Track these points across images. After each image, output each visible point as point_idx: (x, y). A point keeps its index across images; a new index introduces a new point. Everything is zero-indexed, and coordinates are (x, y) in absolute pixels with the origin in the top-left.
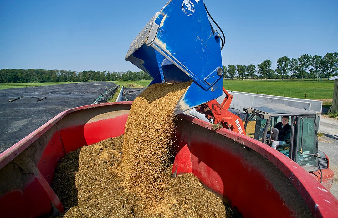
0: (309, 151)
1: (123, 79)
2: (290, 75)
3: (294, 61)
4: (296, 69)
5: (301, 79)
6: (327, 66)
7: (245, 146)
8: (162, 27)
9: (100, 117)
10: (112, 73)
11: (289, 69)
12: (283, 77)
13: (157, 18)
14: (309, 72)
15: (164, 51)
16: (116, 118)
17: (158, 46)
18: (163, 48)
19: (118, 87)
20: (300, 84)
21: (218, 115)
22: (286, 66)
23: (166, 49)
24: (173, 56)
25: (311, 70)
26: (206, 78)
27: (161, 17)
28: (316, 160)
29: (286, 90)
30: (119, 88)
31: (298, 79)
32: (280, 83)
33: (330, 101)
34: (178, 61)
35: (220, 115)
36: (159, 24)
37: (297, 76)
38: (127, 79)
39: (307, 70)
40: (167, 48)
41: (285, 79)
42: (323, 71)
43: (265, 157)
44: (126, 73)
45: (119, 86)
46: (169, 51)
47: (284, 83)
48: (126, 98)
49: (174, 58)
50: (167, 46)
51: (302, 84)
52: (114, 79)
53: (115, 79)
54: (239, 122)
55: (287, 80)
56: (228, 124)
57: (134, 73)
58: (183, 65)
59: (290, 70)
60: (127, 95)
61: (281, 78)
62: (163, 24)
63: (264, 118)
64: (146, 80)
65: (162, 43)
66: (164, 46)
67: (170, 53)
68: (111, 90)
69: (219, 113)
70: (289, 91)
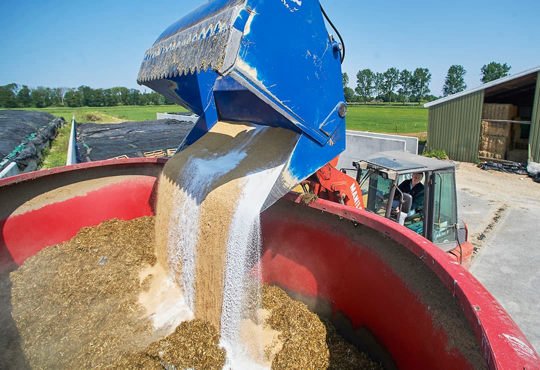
0: (446, 222)
1: (68, 103)
2: (375, 97)
3: (380, 77)
4: (382, 88)
5: (388, 103)
6: (417, 86)
7: (355, 222)
8: (248, 36)
9: (47, 198)
10: (36, 89)
11: (373, 88)
12: (366, 99)
13: (238, 18)
14: (397, 94)
15: (252, 83)
16: (88, 195)
17: (242, 75)
18: (251, 77)
19: (60, 122)
20: (388, 110)
21: (326, 180)
22: (369, 83)
23: (257, 80)
24: (269, 92)
25: (400, 91)
26: (322, 125)
27: (245, 15)
28: (455, 234)
29: (370, 120)
30: (62, 124)
31: (384, 103)
32: (362, 109)
33: (425, 135)
34: (278, 100)
35: (329, 179)
36: (242, 30)
37: (383, 99)
38: (80, 104)
39: (396, 91)
40: (258, 78)
41: (368, 103)
42: (413, 92)
43: (386, 235)
44: (77, 90)
45: (63, 119)
46: (262, 82)
47: (367, 109)
48: (85, 145)
49: (271, 95)
50: (258, 73)
51: (391, 110)
52: (42, 103)
53: (44, 104)
54: (355, 188)
55: (370, 105)
56: (341, 193)
57: (97, 90)
58: (286, 106)
59: (375, 89)
60: (87, 139)
61: (363, 102)
62: (250, 29)
63: (389, 178)
64: (125, 106)
65: (249, 67)
66: (253, 73)
67: (263, 87)
68: (43, 131)
69: (328, 177)
70: (376, 121)
